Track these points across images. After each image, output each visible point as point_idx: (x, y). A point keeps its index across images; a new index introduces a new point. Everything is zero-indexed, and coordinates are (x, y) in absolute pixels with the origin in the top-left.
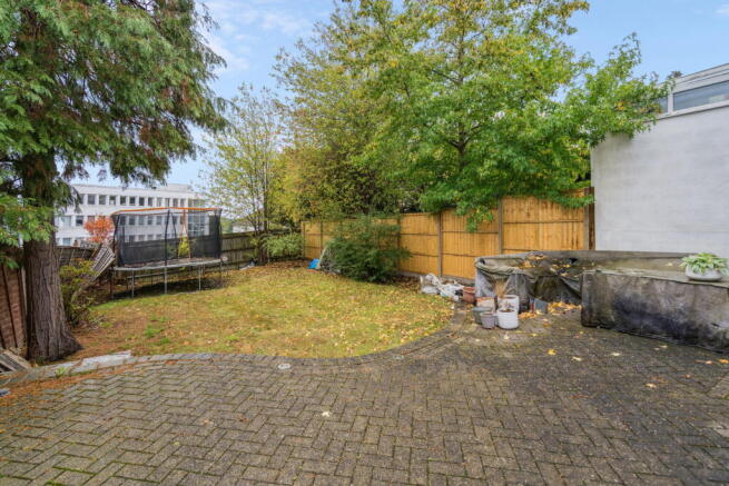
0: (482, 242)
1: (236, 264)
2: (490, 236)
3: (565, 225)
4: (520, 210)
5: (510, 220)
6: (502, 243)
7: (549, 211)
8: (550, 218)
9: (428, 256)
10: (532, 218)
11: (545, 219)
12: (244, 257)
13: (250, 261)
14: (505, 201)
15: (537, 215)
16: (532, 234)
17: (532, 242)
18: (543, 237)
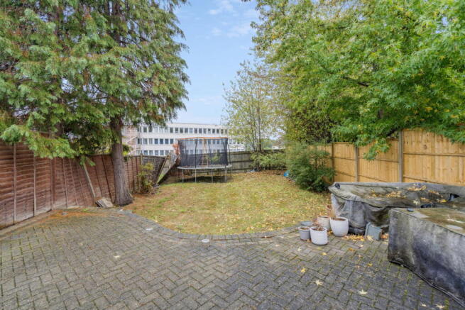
0: (388, 169)
1: (245, 169)
2: (393, 164)
3: (460, 158)
4: (418, 142)
5: (410, 151)
6: (403, 172)
7: (445, 144)
8: (446, 151)
9: (351, 176)
10: (428, 151)
11: (441, 152)
12: (250, 166)
13: (252, 169)
14: (406, 133)
15: (433, 147)
16: (429, 165)
17: (429, 172)
18: (439, 169)
